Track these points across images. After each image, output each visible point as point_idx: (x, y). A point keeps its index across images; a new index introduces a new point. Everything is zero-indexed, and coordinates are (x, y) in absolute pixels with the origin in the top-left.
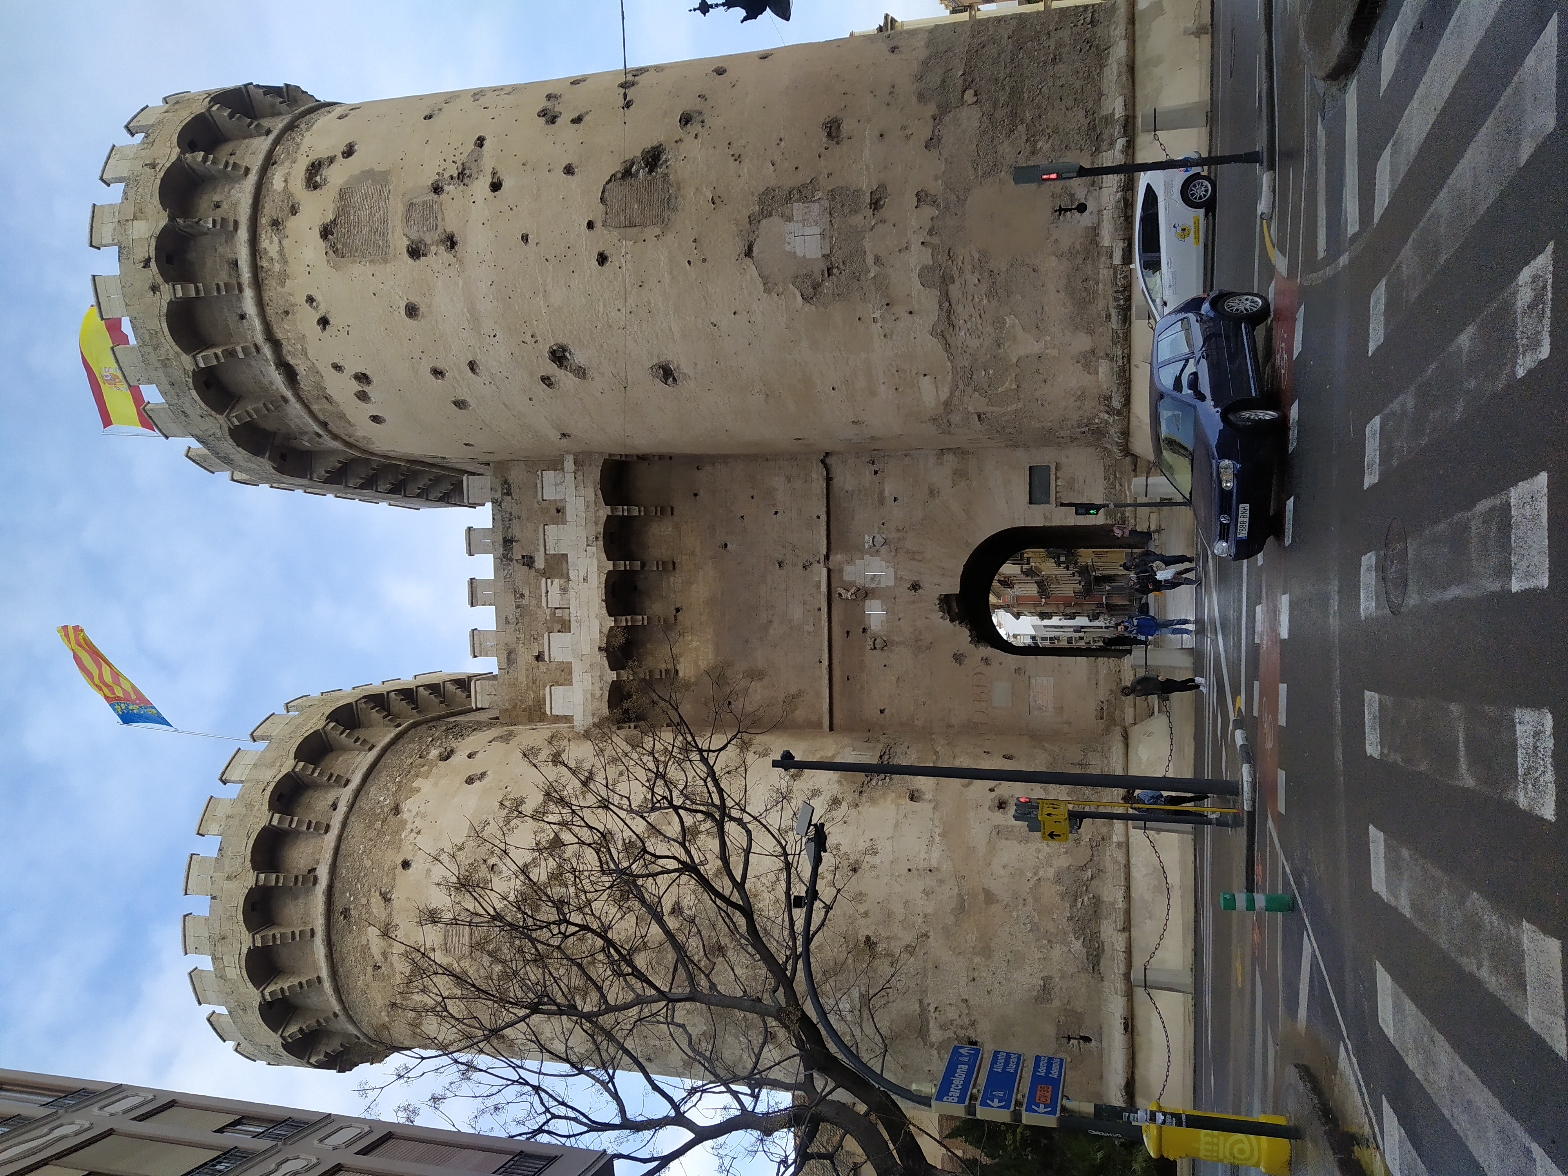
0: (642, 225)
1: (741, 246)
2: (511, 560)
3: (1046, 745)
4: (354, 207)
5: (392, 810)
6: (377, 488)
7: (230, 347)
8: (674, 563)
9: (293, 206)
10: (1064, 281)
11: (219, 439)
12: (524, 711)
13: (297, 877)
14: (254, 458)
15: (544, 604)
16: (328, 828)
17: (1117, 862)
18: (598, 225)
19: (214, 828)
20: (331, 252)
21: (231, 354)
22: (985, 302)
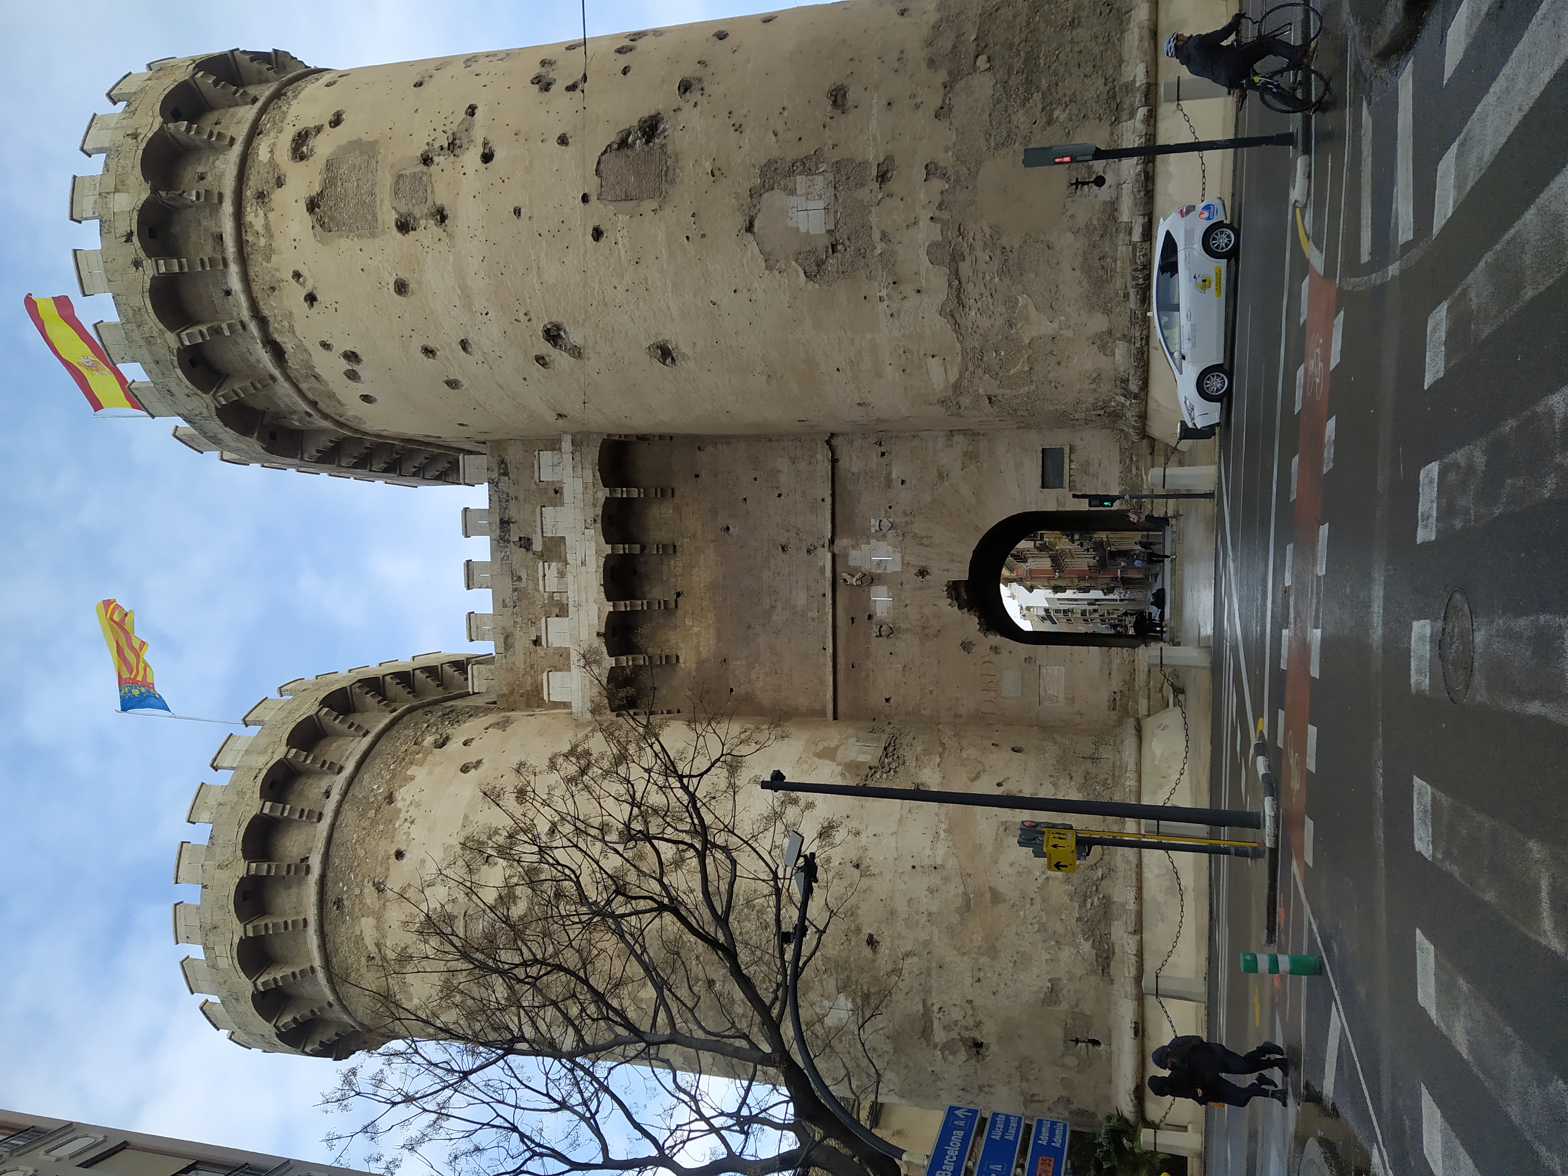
0: (639, 198)
1: (741, 221)
2: (508, 541)
3: (1057, 737)
4: (341, 179)
5: (385, 798)
6: (371, 467)
7: (215, 324)
8: (675, 547)
9: (279, 178)
10: (1080, 259)
11: (205, 418)
12: (522, 695)
13: (289, 866)
14: (242, 438)
15: (541, 588)
16: (320, 817)
17: (1128, 862)
18: (593, 198)
19: (205, 815)
20: (317, 226)
21: (216, 331)
22: (997, 280)
